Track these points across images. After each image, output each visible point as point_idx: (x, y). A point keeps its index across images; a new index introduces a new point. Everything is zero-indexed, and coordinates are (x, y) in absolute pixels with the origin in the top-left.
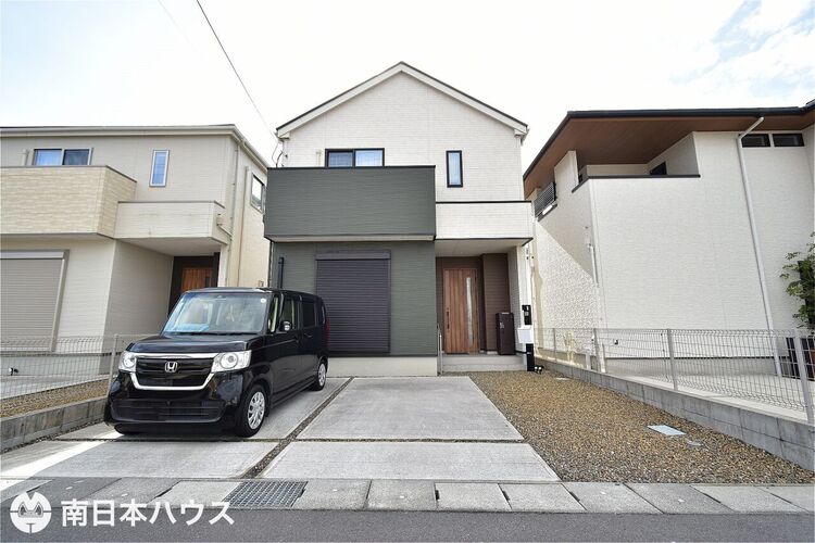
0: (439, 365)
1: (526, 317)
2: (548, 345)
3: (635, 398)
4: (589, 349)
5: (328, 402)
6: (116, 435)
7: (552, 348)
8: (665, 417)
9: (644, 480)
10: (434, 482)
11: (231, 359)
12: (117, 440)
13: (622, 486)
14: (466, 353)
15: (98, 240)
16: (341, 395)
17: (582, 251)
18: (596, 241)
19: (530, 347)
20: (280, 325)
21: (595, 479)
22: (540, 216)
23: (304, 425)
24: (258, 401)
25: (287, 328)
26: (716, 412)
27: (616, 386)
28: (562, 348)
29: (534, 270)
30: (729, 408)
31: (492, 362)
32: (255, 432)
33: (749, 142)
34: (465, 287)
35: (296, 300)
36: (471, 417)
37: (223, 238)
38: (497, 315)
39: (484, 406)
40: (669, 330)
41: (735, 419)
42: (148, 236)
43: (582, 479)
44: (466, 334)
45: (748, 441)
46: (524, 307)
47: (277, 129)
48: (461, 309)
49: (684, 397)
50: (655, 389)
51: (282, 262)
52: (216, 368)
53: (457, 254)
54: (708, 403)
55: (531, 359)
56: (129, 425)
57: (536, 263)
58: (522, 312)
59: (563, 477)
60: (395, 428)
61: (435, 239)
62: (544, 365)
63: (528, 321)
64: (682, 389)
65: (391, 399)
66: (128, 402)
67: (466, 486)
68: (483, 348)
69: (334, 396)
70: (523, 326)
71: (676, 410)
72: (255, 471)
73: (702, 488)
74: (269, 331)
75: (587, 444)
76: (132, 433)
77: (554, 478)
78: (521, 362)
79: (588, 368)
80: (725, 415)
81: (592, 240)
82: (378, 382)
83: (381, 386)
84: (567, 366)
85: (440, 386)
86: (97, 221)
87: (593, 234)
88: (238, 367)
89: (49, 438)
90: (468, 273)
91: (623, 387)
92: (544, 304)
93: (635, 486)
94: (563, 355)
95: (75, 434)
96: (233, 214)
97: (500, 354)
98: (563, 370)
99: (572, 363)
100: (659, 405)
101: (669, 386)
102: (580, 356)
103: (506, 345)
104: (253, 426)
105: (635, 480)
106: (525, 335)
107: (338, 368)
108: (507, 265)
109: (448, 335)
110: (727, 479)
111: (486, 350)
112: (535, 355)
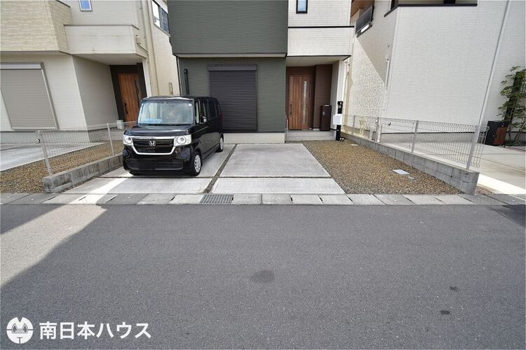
0: (286, 137)
1: (339, 109)
2: (350, 124)
3: (390, 156)
4: (373, 127)
5: (228, 158)
6: (131, 175)
7: (352, 126)
8: (402, 166)
9: (382, 193)
10: (290, 195)
11: (182, 139)
12: (132, 178)
13: (372, 196)
14: (301, 130)
15: (61, 55)
16: (234, 155)
17: (381, 64)
18: (393, 57)
19: (339, 127)
20: (201, 119)
21: (361, 193)
22: (359, 33)
23: (221, 170)
24: (198, 159)
25: (205, 121)
26: (428, 164)
27: (382, 150)
28: (358, 126)
29: (348, 74)
30: (434, 162)
31: (316, 135)
32: (198, 173)
34: (303, 89)
35: (205, 102)
36: (305, 166)
37: (142, 54)
38: (322, 107)
39: (311, 160)
40: (418, 121)
41: (435, 167)
42: (92, 52)
43: (355, 193)
44: (302, 118)
45: (437, 177)
46: (339, 103)
48: (300, 102)
49: (415, 156)
50: (402, 152)
51: (186, 73)
52: (176, 144)
53: (299, 65)
54: (425, 160)
55: (339, 134)
56: (137, 171)
57: (350, 69)
58: (337, 105)
59: (347, 192)
60: (267, 172)
61: (286, 56)
62: (346, 137)
63: (340, 111)
64: (416, 152)
65: (262, 156)
66: (134, 160)
67: (304, 196)
68: (311, 126)
69: (230, 156)
70: (337, 115)
71: (409, 163)
72: (207, 191)
73: (407, 196)
74: (196, 123)
75: (361, 178)
76: (138, 174)
77: (343, 192)
78: (333, 136)
79: (370, 139)
80: (431, 165)
81: (390, 56)
82: (252, 147)
83: (254, 149)
84: (359, 138)
85: (287, 149)
86: (56, 41)
87: (391, 50)
88: (186, 144)
89: (97, 177)
90: (306, 78)
91: (386, 150)
92: (351, 98)
93: (378, 196)
94: (357, 130)
95: (109, 174)
96: (145, 34)
97: (321, 130)
98: (356, 140)
99: (361, 136)
100: (401, 160)
101: (409, 150)
102: (367, 131)
103: (325, 125)
104: (197, 171)
105: (379, 193)
106: (337, 120)
107: (229, 139)
108: (331, 73)
109: (291, 119)
110: (420, 193)
111: (313, 128)
112: (342, 130)
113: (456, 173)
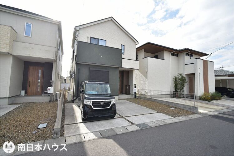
0: (118, 97)
4: (144, 93)
10: (161, 120)
19: (135, 93)
31: (125, 96)
33: (172, 55)
45: (184, 109)
47: (76, 27)
51: (79, 70)
52: (112, 103)
54: (178, 104)
61: (121, 67)
62: (138, 97)
70: (135, 89)
72: (132, 123)
73: (188, 116)
77: (172, 117)
78: (133, 96)
79: (145, 97)
80: (181, 105)
81: (147, 70)
86: (8, 48)
93: (182, 117)
100: (168, 104)
108: (129, 74)
111: (123, 94)
113: (192, 107)
